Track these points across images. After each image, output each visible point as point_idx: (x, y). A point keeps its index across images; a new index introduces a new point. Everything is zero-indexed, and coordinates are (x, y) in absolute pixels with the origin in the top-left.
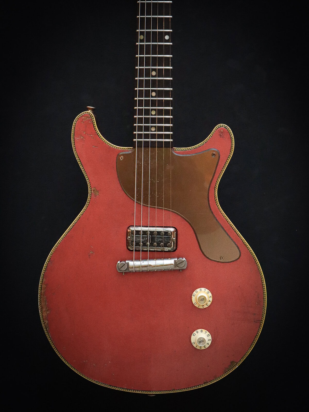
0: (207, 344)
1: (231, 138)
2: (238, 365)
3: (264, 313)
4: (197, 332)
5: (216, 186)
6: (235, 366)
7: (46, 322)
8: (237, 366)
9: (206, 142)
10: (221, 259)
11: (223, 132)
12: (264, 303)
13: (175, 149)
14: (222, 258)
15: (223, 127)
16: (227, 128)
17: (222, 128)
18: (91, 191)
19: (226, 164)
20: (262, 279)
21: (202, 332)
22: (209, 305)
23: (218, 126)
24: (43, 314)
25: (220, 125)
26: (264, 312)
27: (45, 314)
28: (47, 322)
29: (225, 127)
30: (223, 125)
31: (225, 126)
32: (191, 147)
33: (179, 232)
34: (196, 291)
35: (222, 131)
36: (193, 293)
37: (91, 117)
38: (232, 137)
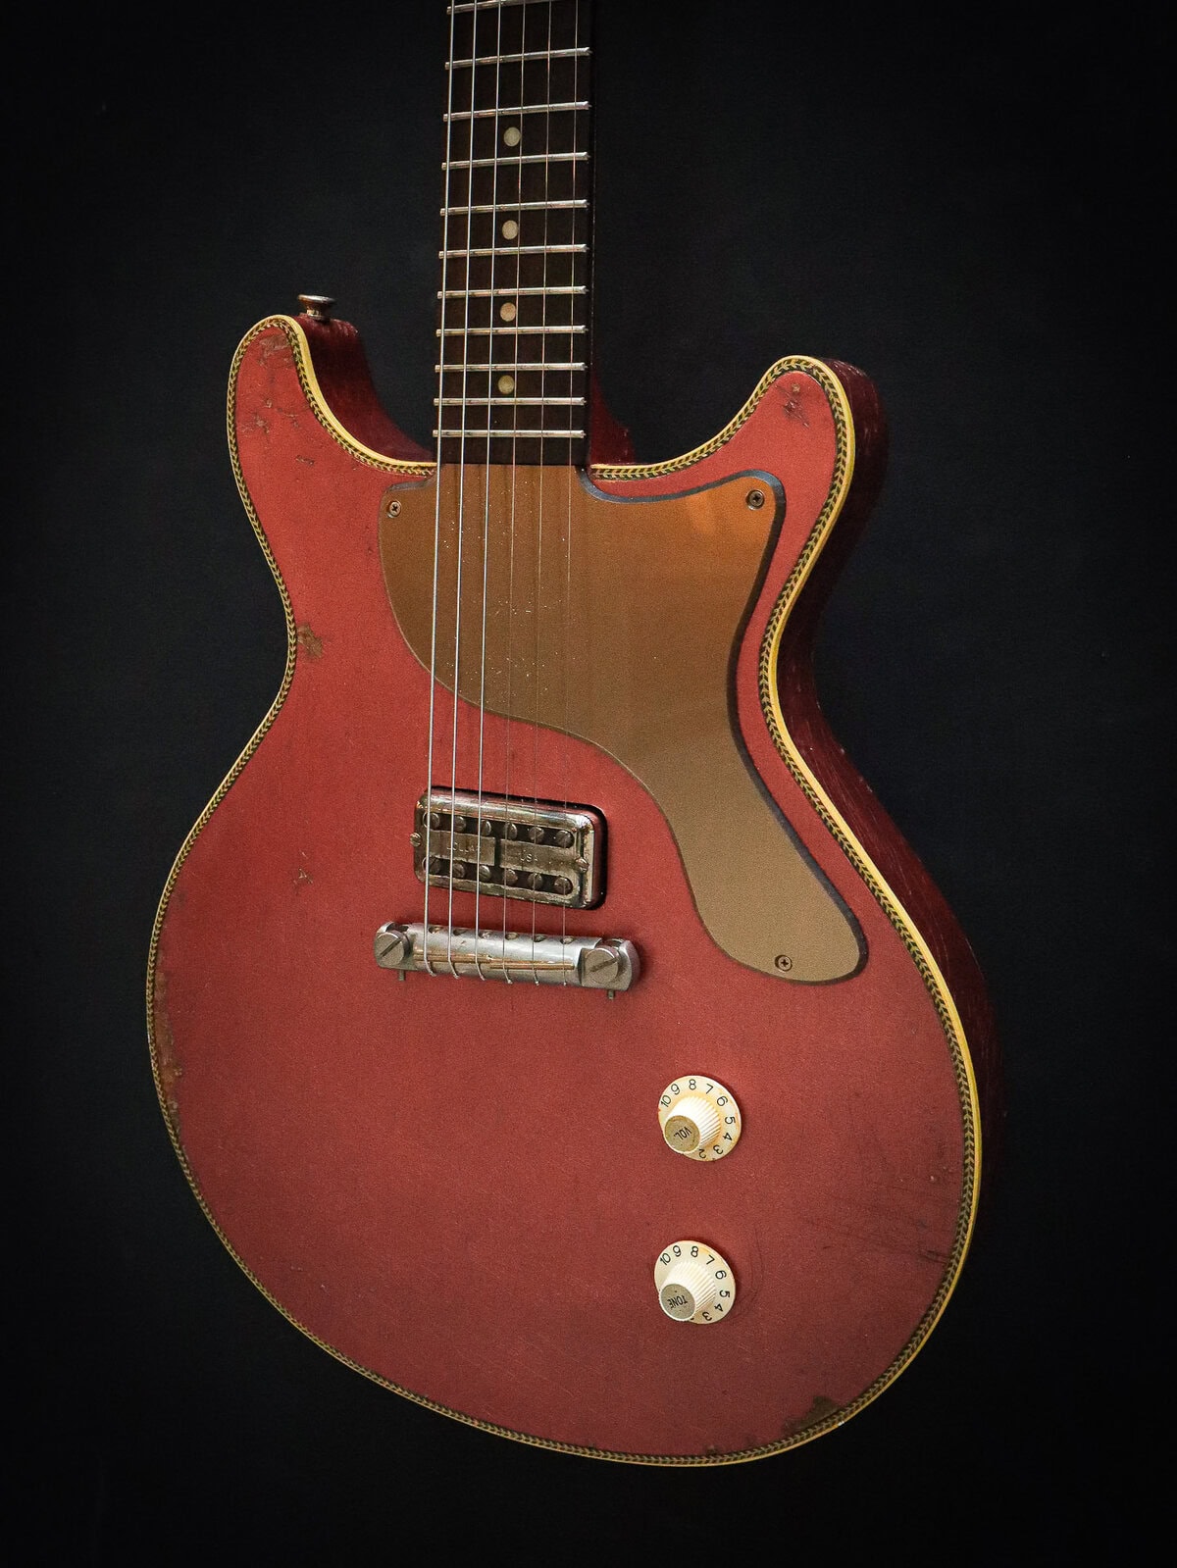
0: (716, 1308)
1: (837, 421)
2: (845, 1417)
3: (964, 1225)
4: (677, 1250)
5: (766, 644)
6: (831, 1417)
7: (172, 1105)
8: (840, 1420)
9: (725, 439)
10: (777, 965)
11: (799, 394)
12: (965, 1183)
13: (598, 473)
14: (785, 963)
15: (799, 369)
16: (817, 377)
17: (794, 375)
18: (296, 636)
19: (810, 543)
20: (961, 1080)
21: (695, 1254)
22: (725, 1153)
23: (779, 366)
24: (163, 1073)
25: (789, 361)
26: (962, 1221)
27: (169, 1078)
28: (175, 1107)
29: (809, 371)
30: (800, 361)
31: (810, 367)
32: (662, 464)
33: (615, 832)
34: (675, 1088)
35: (797, 389)
36: (664, 1094)
37: (290, 341)
38: (841, 417)
